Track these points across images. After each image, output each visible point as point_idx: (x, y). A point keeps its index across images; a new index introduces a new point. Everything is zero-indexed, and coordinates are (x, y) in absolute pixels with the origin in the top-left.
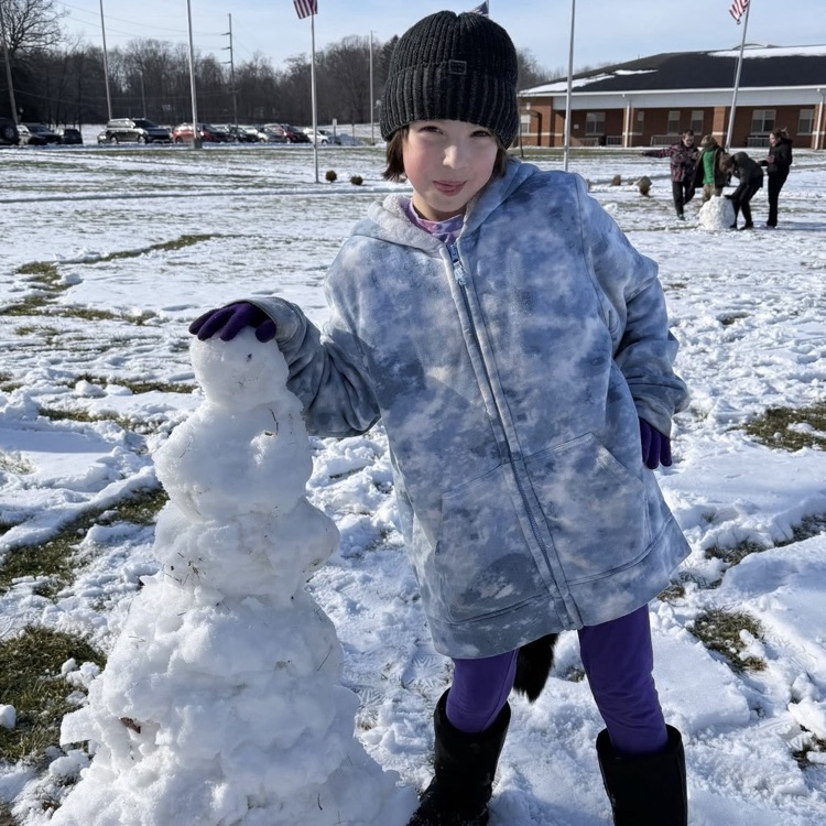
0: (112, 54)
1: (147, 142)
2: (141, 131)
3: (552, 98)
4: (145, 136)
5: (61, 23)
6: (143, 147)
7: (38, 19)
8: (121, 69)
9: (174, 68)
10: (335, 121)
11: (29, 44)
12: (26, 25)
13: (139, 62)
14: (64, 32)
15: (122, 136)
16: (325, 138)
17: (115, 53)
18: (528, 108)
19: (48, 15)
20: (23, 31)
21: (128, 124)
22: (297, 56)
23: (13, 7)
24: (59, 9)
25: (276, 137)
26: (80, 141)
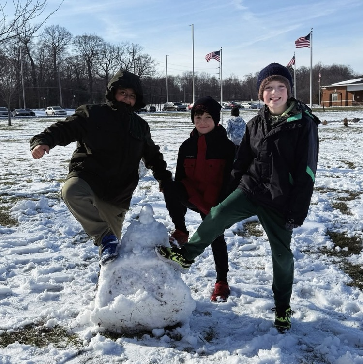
0: (176, 77)
1: (178, 110)
2: (176, 106)
3: (346, 86)
4: (177, 108)
5: (156, 68)
6: (176, 112)
7: (148, 67)
8: (179, 83)
9: (200, 81)
10: (252, 100)
11: (144, 75)
12: (143, 69)
13: (187, 79)
14: (157, 71)
15: (170, 108)
16: (251, 106)
17: (178, 77)
18: (336, 91)
19: (152, 65)
20: (142, 71)
21: (171, 104)
22: (249, 74)
23: (140, 63)
24: (155, 63)
25: (228, 106)
26: (155, 111)
